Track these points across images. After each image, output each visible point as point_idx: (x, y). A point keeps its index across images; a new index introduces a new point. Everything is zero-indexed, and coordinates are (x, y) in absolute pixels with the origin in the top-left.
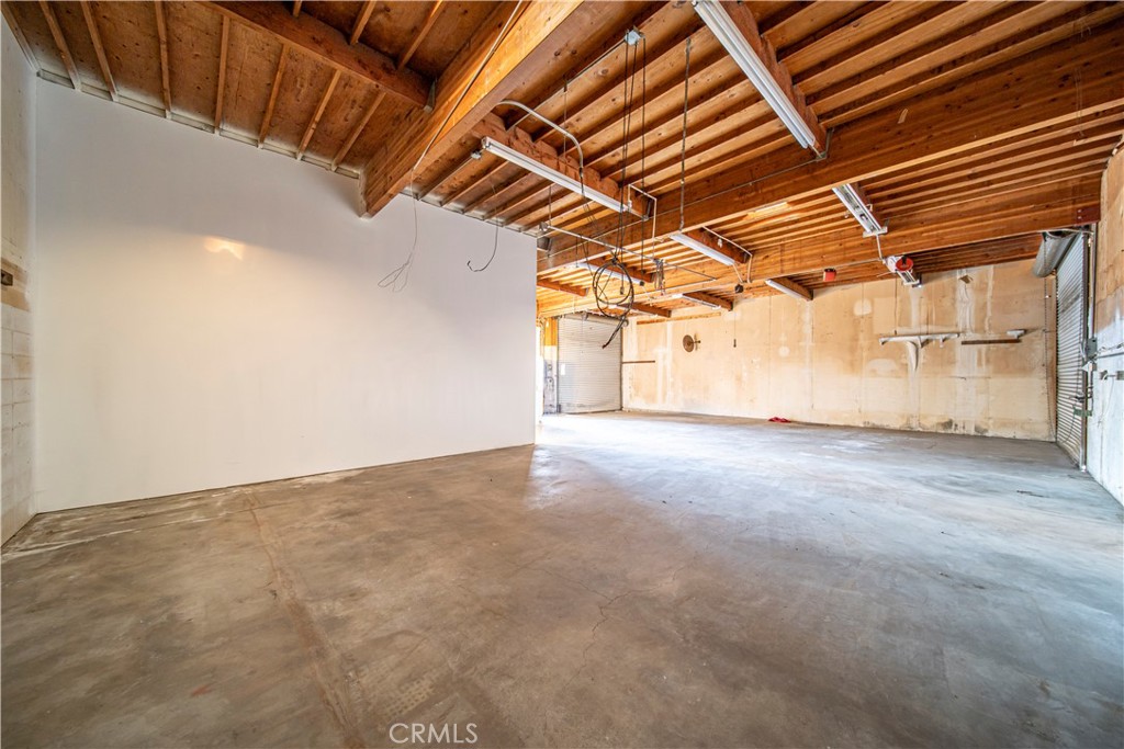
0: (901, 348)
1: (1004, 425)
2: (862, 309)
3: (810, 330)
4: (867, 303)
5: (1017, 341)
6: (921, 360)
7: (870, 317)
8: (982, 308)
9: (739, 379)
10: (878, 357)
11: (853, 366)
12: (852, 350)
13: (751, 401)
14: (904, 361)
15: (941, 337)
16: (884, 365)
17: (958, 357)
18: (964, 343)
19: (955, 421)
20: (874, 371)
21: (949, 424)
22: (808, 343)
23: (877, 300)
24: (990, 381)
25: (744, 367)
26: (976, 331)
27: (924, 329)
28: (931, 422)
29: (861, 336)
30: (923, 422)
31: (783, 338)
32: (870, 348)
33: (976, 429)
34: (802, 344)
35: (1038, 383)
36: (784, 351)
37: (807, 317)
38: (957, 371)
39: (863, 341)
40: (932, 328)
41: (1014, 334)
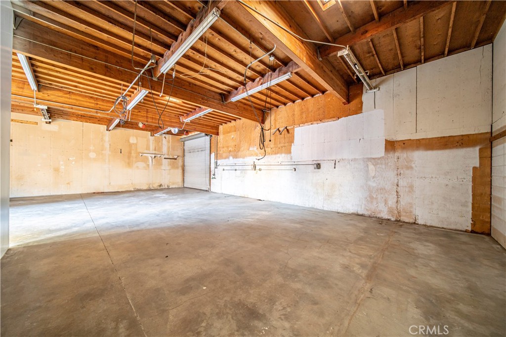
0: (147, 158)
1: (173, 184)
2: (133, 140)
3: (109, 146)
4: (135, 138)
5: (176, 159)
6: (153, 163)
7: (136, 144)
8: (169, 148)
9: (57, 170)
10: (139, 161)
11: (129, 165)
12: (129, 157)
13: (68, 183)
14: (148, 163)
15: (159, 156)
16: (141, 165)
17: (163, 163)
18: (165, 158)
19: (163, 184)
20: (137, 167)
21: (161, 185)
22: (107, 152)
23: (138, 138)
24: (171, 171)
25: (61, 163)
26: (167, 155)
27: (154, 152)
28: (156, 186)
29: (133, 152)
30: (154, 186)
31: (92, 148)
32: (136, 157)
33: (168, 186)
34: (103, 152)
35: (180, 171)
36: (92, 155)
37: (107, 138)
38: (163, 167)
39: (133, 154)
40: (156, 152)
41: (176, 157)
